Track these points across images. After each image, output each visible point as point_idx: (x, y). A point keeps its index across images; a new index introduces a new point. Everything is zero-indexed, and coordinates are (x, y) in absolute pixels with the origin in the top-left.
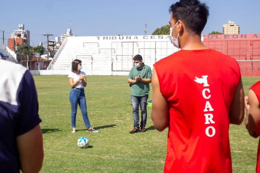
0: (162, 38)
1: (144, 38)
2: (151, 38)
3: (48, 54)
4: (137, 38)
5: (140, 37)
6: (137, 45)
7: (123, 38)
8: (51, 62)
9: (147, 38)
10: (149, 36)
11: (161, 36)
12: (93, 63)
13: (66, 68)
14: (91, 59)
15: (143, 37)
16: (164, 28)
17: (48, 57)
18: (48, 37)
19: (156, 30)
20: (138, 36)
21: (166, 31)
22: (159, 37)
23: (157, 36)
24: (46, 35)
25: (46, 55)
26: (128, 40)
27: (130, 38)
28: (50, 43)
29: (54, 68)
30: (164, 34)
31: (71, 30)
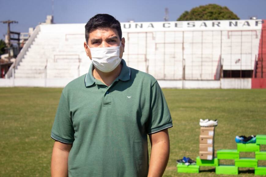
0: (194, 26)
1: (164, 26)
2: (176, 25)
3: (10, 54)
4: (153, 26)
5: (158, 25)
6: (154, 38)
7: (130, 26)
8: (12, 66)
9: (169, 27)
10: (173, 23)
11: (191, 22)
12: (80, 67)
13: (36, 75)
14: (78, 60)
15: (162, 25)
16: (196, 10)
17: (10, 58)
18: (9, 25)
19: (184, 14)
20: (154, 24)
21: (199, 15)
22: (188, 24)
23: (185, 23)
24: (6, 22)
25: (7, 55)
26: (139, 29)
27: (141, 26)
28: (12, 36)
29: (16, 75)
30: (196, 20)
31: (53, 17)
